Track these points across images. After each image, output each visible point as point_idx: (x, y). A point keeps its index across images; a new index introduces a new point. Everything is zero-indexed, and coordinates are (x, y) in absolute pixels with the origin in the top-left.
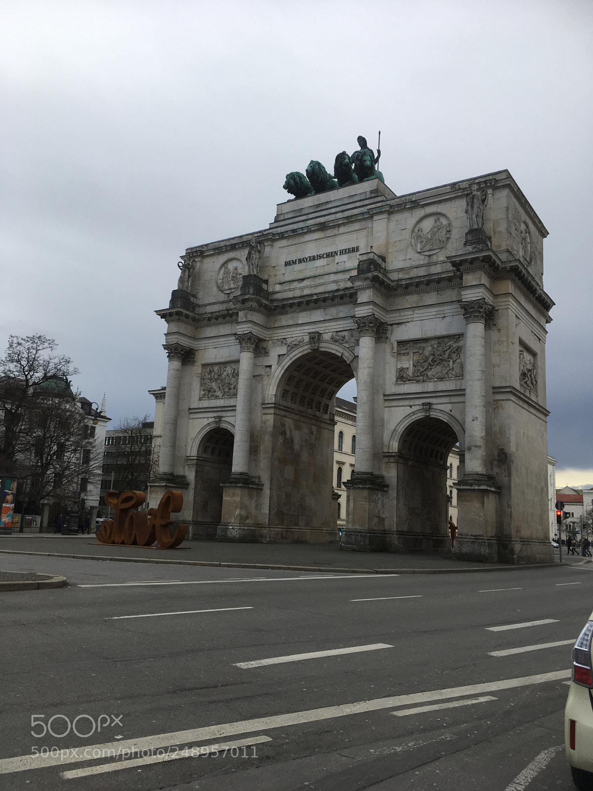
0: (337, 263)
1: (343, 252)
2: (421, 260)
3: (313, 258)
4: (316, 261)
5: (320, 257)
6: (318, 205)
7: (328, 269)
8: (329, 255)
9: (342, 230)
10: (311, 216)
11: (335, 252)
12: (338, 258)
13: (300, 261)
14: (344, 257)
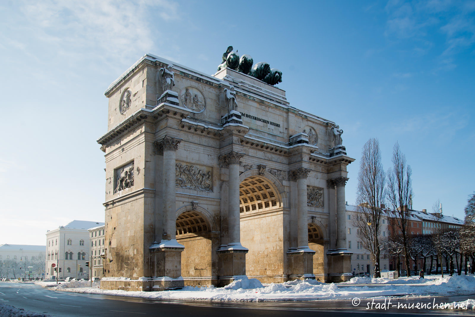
0: (269, 129)
1: (272, 124)
3: (255, 119)
4: (257, 121)
5: (260, 120)
6: (254, 87)
7: (263, 130)
8: (264, 121)
9: (270, 110)
11: (268, 121)
12: (269, 125)
13: (248, 116)
14: (272, 127)
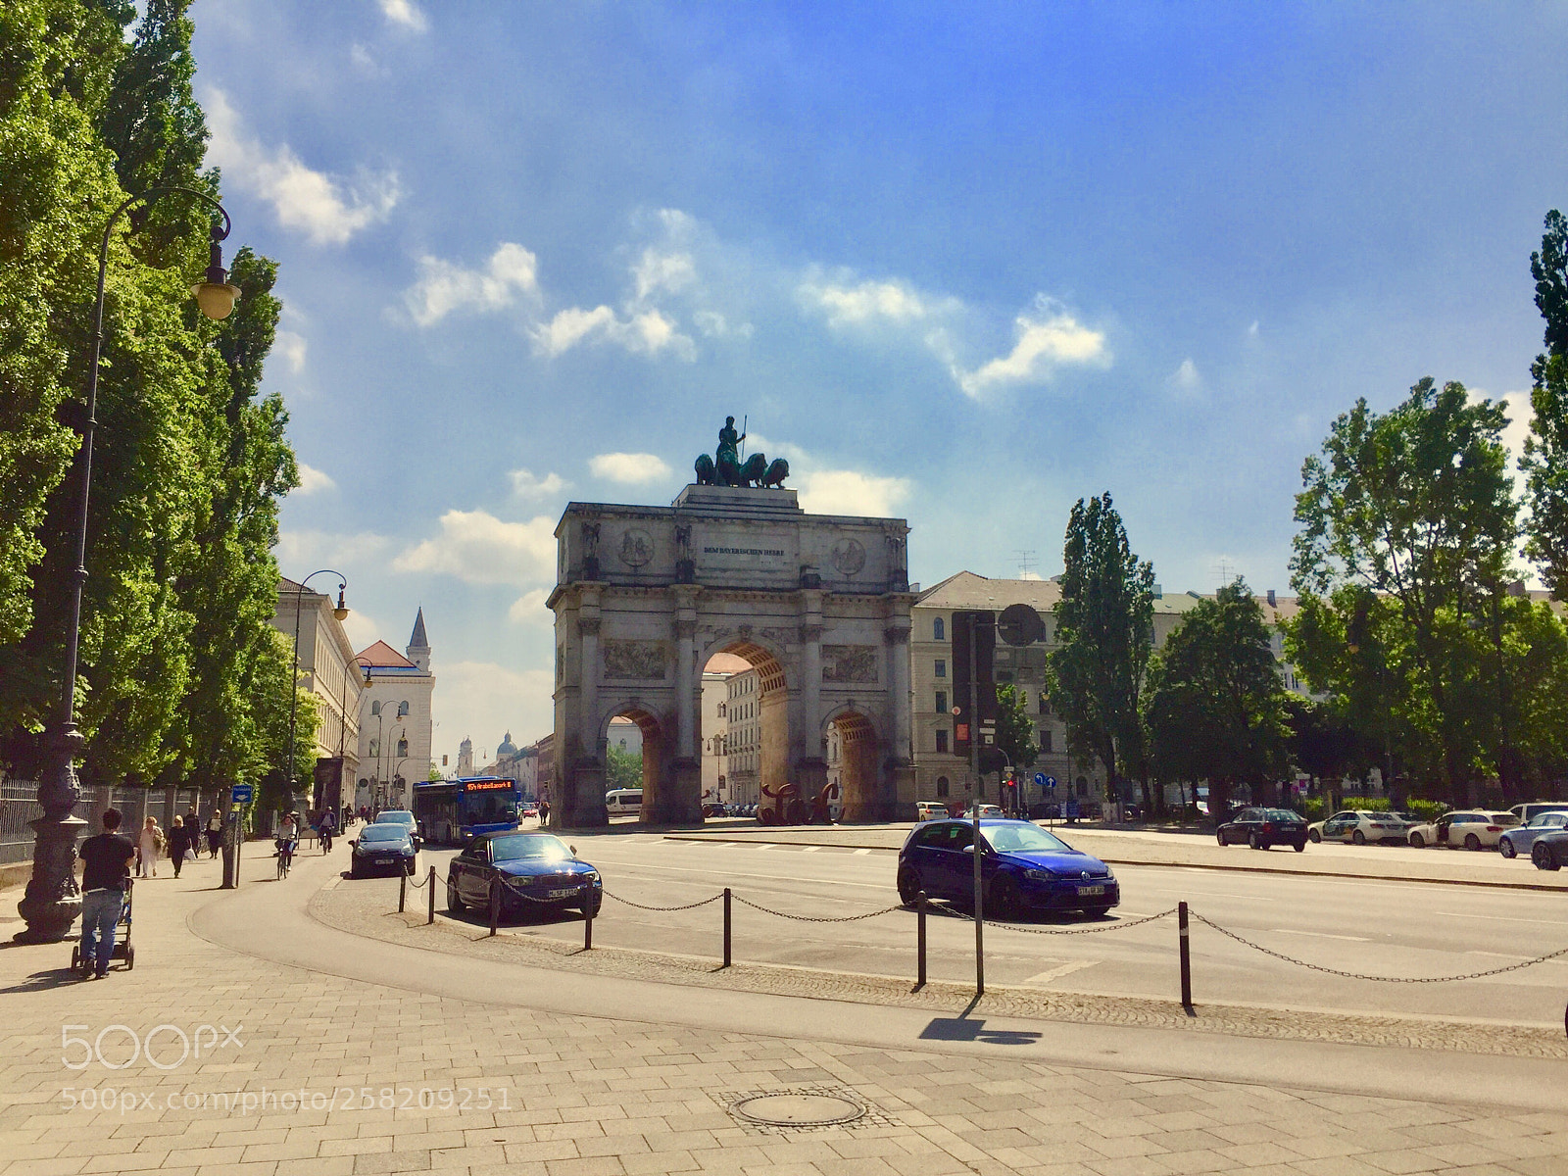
0: (763, 562)
1: (768, 552)
2: (840, 577)
3: (736, 551)
4: (740, 555)
5: (746, 552)
6: (738, 499)
7: (752, 566)
8: (753, 552)
9: (766, 530)
10: (731, 508)
11: (760, 550)
12: (762, 556)
13: (722, 551)
14: (770, 558)
